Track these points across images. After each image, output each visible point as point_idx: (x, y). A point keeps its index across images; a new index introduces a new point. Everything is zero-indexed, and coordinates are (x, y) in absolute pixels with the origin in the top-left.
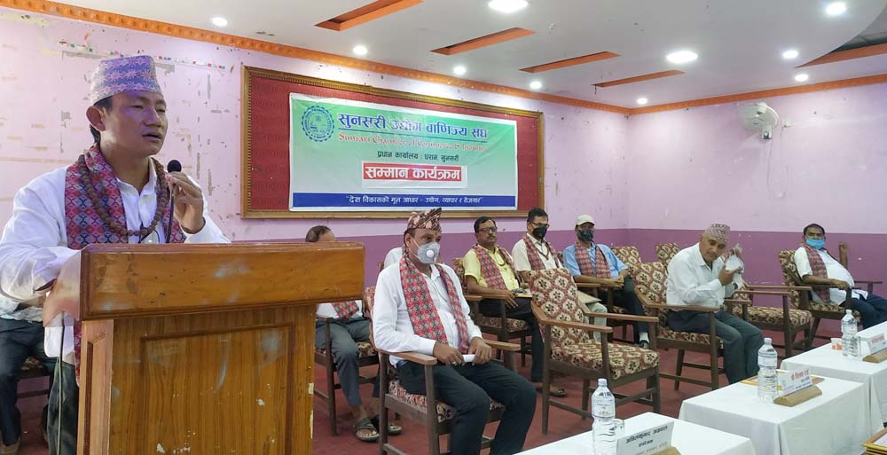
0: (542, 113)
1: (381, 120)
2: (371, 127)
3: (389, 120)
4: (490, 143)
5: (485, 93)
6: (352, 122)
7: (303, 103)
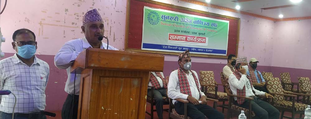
0: (240, 19)
1: (176, 18)
2: (173, 21)
3: (180, 18)
4: (218, 29)
5: (218, 10)
6: (166, 18)
7: (149, 10)
